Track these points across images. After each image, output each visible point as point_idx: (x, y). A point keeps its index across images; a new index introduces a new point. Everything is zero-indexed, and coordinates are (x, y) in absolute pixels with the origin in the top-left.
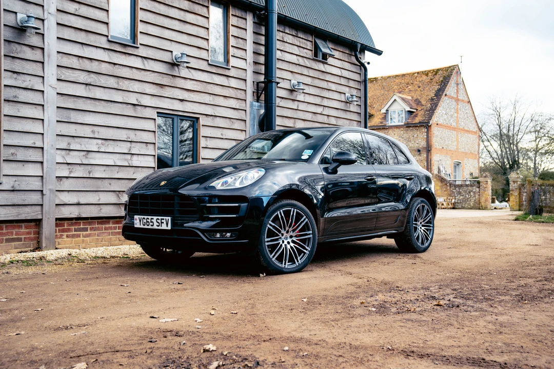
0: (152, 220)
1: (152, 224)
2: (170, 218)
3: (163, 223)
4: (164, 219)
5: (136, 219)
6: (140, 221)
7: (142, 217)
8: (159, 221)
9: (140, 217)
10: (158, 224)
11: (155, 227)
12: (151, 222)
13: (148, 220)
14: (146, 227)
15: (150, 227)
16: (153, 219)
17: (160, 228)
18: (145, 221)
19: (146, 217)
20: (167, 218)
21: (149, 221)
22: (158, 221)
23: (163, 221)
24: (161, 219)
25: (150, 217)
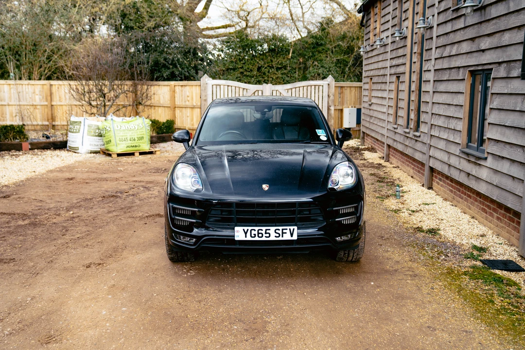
0: (268, 231)
1: (268, 235)
2: (296, 228)
3: (286, 233)
4: (287, 229)
5: (238, 231)
6: (246, 233)
7: (250, 228)
8: (280, 232)
9: (246, 228)
10: (278, 235)
11: (272, 238)
12: (266, 233)
13: (260, 231)
14: (257, 238)
15: (264, 239)
16: (270, 230)
17: (280, 238)
18: (253, 232)
19: (257, 228)
20: (292, 228)
21: (263, 232)
22: (277, 231)
23: (284, 231)
24: (283, 230)
25: (264, 228)
